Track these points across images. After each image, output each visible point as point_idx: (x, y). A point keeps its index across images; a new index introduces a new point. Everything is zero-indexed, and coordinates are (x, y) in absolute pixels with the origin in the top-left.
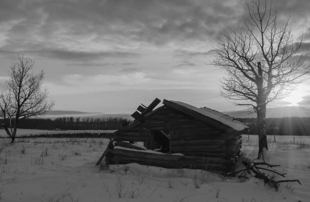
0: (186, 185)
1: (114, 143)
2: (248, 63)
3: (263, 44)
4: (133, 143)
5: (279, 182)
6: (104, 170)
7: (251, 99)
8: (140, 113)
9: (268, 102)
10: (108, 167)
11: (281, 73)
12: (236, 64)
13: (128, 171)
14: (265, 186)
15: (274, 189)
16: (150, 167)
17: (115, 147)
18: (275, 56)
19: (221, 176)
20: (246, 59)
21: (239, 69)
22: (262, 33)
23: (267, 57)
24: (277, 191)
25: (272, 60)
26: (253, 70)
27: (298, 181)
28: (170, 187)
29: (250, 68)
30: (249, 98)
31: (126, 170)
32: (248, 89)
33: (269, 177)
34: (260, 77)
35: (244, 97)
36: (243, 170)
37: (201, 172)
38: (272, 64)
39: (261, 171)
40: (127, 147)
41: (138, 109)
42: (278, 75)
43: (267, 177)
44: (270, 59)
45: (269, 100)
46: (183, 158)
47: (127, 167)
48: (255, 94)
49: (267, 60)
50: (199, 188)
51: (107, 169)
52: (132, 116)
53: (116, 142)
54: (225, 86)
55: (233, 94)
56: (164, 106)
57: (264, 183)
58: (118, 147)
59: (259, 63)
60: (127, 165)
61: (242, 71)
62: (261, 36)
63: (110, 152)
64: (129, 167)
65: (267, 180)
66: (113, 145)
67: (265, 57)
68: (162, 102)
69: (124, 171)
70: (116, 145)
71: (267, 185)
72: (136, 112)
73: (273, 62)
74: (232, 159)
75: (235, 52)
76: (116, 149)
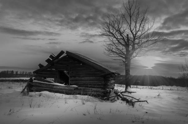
0: (77, 102)
1: (33, 78)
2: (121, 35)
3: (131, 24)
4: (46, 79)
5: (135, 102)
6: (25, 95)
7: (122, 56)
8: (51, 59)
9: (132, 58)
10: (28, 94)
11: (140, 42)
12: (114, 35)
13: (41, 96)
14: (126, 104)
15: (131, 106)
16: (56, 94)
17: (34, 81)
18: (138, 32)
19: (100, 99)
20: (120, 32)
21: (116, 38)
22: (131, 17)
23: (133, 31)
24: (133, 107)
25: (136, 34)
26: (123, 39)
27: (147, 101)
28: (66, 103)
29: (122, 38)
30: (121, 56)
31: (40, 95)
32: (120, 51)
33: (129, 100)
34: (128, 43)
35: (118, 56)
36: (114, 96)
37: (88, 97)
38: (135, 36)
39: (125, 97)
40: (41, 81)
41: (50, 57)
42: (139, 43)
43: (128, 100)
44: (134, 33)
45: (132, 57)
46: (77, 88)
47: (41, 94)
48: (125, 54)
49: (133, 33)
50: (84, 104)
51: (27, 95)
52: (46, 61)
53: (35, 78)
54: (106, 48)
55: (111, 53)
56: (67, 55)
57: (126, 103)
58: (36, 81)
59: (128, 35)
60: (41, 92)
61: (117, 40)
62: (130, 18)
63: (30, 84)
64: (42, 93)
65: (127, 101)
66: (32, 79)
67: (132, 32)
68: (65, 53)
69: (39, 96)
70: (35, 79)
71: (128, 104)
72: (49, 59)
73: (136, 35)
74: (107, 89)
75: (113, 27)
76: (34, 82)
